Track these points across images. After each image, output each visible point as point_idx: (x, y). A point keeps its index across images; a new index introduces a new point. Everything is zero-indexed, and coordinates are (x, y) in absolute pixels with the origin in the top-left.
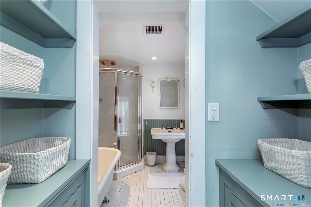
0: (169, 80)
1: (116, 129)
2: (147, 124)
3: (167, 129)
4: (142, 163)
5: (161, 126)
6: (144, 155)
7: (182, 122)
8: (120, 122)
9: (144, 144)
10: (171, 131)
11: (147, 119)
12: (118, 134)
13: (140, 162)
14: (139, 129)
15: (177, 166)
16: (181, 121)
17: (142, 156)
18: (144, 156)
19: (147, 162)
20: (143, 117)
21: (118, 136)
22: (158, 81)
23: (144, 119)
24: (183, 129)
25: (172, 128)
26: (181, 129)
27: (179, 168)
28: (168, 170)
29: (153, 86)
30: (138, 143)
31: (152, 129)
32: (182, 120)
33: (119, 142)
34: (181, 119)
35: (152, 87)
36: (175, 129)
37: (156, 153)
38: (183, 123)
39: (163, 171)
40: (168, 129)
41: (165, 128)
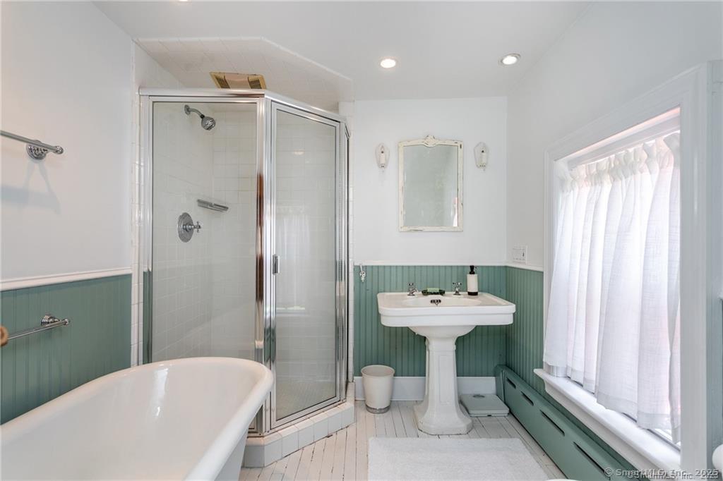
0: (431, 143)
1: (260, 295)
2: (363, 279)
3: (425, 293)
4: (349, 405)
5: (406, 286)
6: (355, 375)
7: (472, 272)
8: (275, 271)
9: (355, 340)
10: (440, 301)
11: (364, 264)
12: (269, 308)
13: (340, 402)
14: (338, 294)
15: (462, 414)
16: (469, 270)
17: (350, 379)
18: (355, 377)
19: (365, 397)
20: (350, 260)
21: (268, 316)
22: (399, 147)
23: (356, 264)
24: (475, 294)
25: (442, 293)
26: (470, 294)
27: (469, 421)
28: (432, 426)
29: (383, 162)
30: (337, 338)
31: (379, 296)
32: (472, 267)
33: (270, 334)
34: (471, 264)
35: (379, 165)
36: (449, 296)
37: (391, 370)
38: (475, 275)
39: (419, 430)
40: (431, 294)
41: (421, 293)
